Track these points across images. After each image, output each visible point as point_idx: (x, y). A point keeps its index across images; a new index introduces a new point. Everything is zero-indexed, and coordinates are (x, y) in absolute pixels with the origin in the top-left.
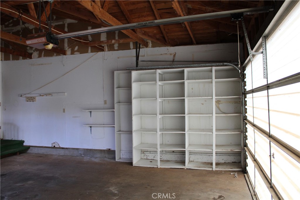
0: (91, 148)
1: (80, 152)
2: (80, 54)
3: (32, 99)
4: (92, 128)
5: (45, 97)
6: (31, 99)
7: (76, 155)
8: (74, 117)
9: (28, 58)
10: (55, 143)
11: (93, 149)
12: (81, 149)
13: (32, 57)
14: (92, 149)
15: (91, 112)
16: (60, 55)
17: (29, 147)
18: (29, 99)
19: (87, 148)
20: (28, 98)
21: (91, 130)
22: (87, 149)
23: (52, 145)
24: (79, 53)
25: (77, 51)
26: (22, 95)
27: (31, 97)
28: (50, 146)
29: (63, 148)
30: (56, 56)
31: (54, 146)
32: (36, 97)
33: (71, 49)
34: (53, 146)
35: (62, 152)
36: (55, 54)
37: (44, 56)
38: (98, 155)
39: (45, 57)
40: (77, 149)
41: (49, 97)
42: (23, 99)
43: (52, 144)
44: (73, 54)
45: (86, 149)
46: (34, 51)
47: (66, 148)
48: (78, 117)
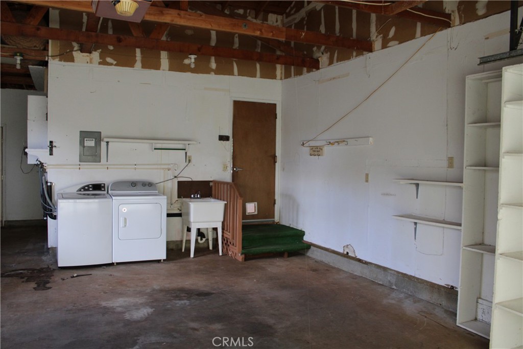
0: (413, 275)
1: (389, 278)
2: (399, 44)
3: (318, 151)
4: (418, 225)
5: (336, 147)
6: (316, 150)
7: (381, 283)
8: (384, 194)
9: (315, 68)
10: (349, 246)
11: (416, 276)
12: (393, 272)
13: (320, 66)
14: (414, 277)
15: (417, 185)
16: (363, 54)
17: (309, 246)
18: (314, 151)
19: (404, 272)
20: (312, 148)
21: (415, 229)
22: (405, 275)
23: (344, 250)
24: (397, 42)
25: (394, 39)
26: (305, 142)
27: (317, 147)
28: (341, 251)
29: (360, 261)
30: (356, 56)
31: (348, 253)
32: (323, 146)
33: (382, 35)
34: (345, 253)
35: (357, 270)
36: (354, 54)
37: (337, 62)
38: (425, 296)
39: (339, 63)
40: (385, 269)
41: (341, 147)
42: (306, 150)
43: (344, 247)
44: (386, 47)
45: (402, 274)
46: (323, 54)
47: (366, 263)
48: (391, 195)
